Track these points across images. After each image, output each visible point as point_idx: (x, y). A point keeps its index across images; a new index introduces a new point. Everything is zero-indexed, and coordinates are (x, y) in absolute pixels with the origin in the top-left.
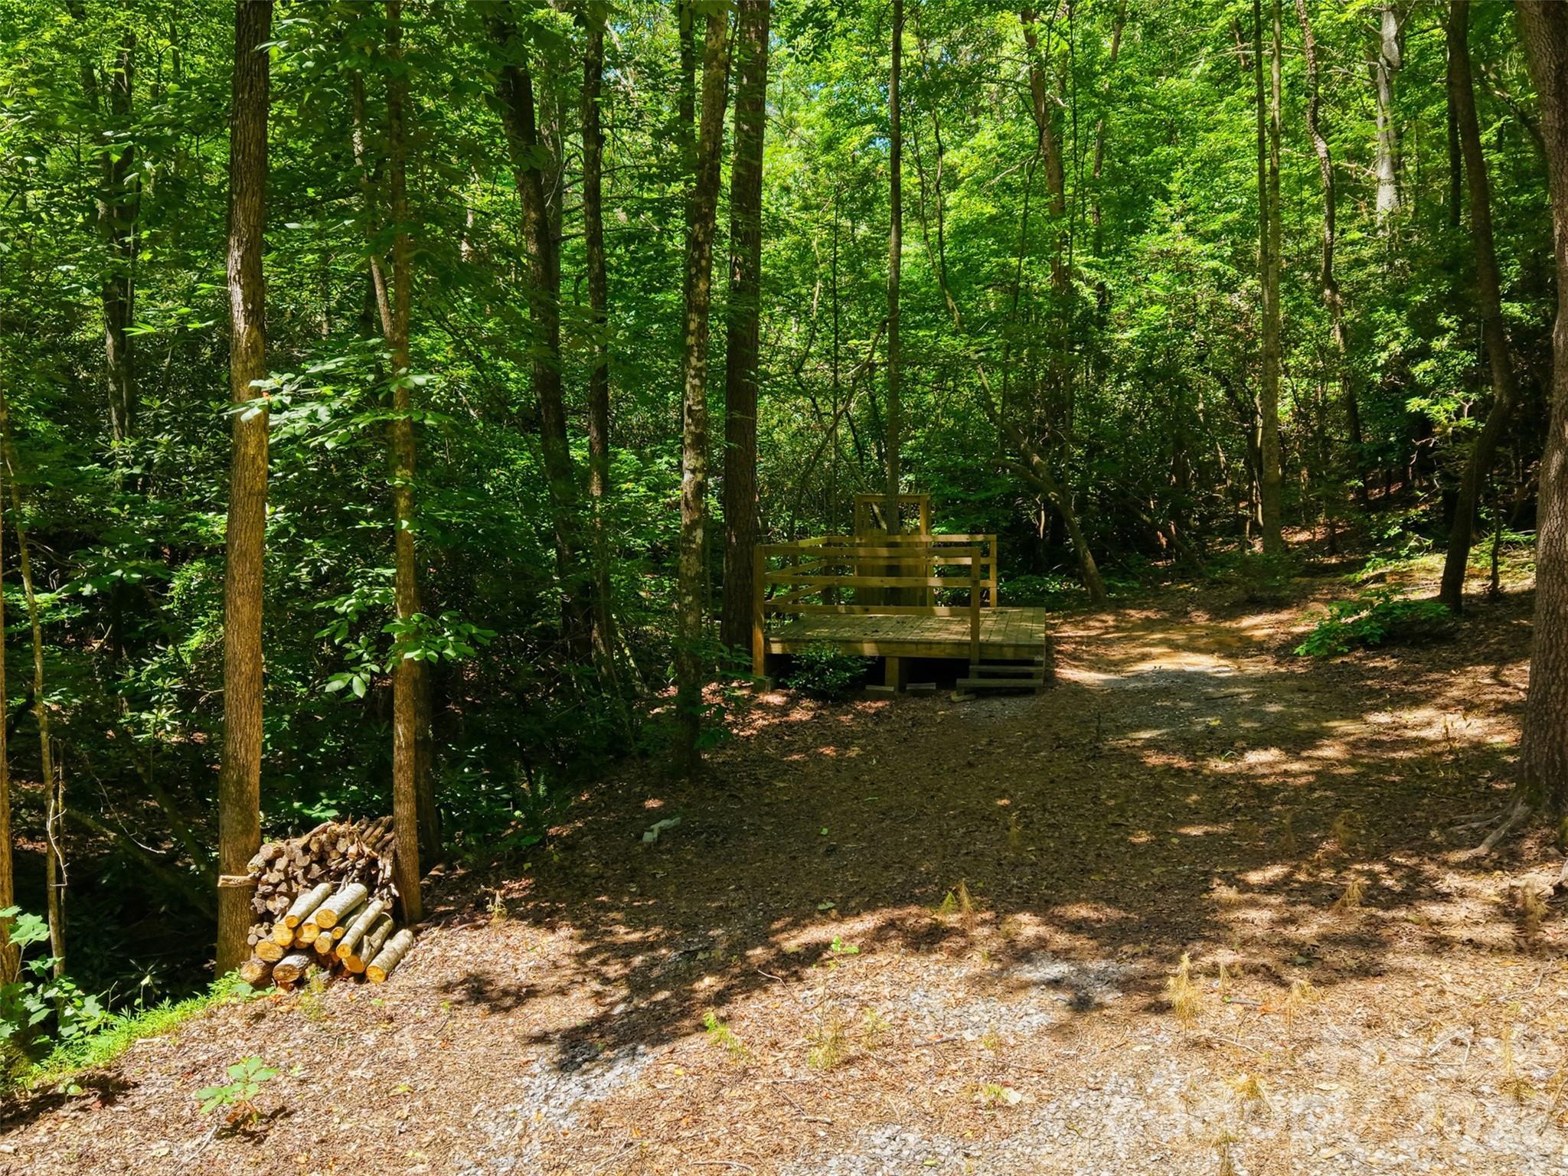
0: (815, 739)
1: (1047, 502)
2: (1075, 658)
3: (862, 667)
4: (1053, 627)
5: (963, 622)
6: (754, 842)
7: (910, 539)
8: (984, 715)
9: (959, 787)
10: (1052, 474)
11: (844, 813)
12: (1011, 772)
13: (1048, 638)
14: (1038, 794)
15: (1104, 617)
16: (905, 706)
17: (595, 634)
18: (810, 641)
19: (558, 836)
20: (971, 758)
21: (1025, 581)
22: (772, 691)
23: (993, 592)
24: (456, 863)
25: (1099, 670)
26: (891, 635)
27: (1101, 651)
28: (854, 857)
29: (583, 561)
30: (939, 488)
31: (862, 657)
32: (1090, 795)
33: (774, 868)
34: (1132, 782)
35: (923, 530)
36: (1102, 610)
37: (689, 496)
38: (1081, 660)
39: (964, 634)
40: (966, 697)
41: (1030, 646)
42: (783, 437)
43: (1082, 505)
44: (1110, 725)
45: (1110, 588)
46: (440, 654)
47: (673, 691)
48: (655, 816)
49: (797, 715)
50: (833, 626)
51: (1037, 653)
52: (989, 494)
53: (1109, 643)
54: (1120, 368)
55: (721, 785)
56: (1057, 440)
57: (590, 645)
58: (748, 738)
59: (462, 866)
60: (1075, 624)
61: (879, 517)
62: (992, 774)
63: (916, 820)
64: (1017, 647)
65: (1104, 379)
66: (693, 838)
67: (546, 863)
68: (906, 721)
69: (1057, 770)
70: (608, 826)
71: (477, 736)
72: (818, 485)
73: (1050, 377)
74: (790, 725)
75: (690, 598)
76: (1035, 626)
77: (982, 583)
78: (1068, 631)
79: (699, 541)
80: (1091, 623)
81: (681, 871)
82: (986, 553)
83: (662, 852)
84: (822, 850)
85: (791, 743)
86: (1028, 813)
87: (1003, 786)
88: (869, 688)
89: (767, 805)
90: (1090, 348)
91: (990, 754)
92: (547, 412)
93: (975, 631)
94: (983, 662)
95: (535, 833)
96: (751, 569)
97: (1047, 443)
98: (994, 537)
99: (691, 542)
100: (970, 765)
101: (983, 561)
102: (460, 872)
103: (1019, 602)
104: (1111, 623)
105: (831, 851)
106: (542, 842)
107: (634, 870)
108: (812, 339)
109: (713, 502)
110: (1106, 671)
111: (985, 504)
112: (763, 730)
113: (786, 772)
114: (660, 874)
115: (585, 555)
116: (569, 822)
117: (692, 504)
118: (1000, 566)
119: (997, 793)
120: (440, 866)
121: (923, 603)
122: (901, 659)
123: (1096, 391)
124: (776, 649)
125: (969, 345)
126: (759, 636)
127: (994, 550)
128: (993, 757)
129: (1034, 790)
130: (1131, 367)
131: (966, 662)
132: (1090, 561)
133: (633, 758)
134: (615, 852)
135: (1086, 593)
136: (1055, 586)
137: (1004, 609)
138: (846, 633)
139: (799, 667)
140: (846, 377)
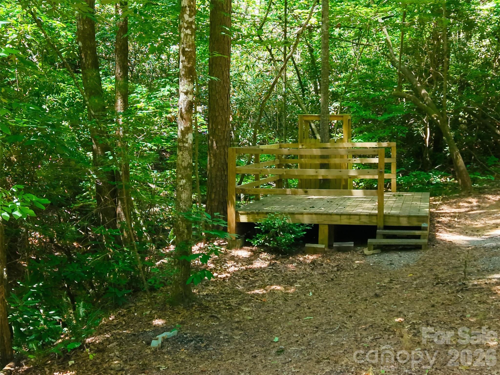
0: (270, 279)
1: (431, 122)
2: (449, 226)
3: (303, 231)
4: (434, 206)
5: (373, 201)
6: (227, 347)
7: (336, 145)
8: (386, 263)
9: (369, 310)
10: (434, 102)
11: (290, 327)
12: (405, 300)
13: (431, 214)
14: (423, 314)
15: (470, 200)
16: (333, 257)
17: (119, 210)
18: (267, 213)
19: (93, 344)
20: (378, 292)
21: (415, 176)
22: (241, 248)
23: (394, 182)
24: (23, 362)
25: (466, 234)
26: (323, 210)
27: (468, 222)
28: (296, 356)
29: (111, 158)
30: (357, 112)
31: (302, 225)
32: (459, 314)
33: (241, 363)
34: (488, 306)
35: (346, 139)
36: (469, 195)
37: (183, 110)
38: (455, 228)
39: (373, 209)
40: (375, 251)
41: (418, 217)
42: (250, 79)
43: (455, 124)
44: (474, 269)
45: (474, 181)
46: (11, 215)
47: (172, 248)
48: (158, 330)
49: (258, 264)
50: (283, 204)
51: (423, 222)
52: (391, 115)
53: (474, 218)
54: (482, 30)
55: (204, 309)
56: (439, 79)
57: (115, 216)
58: (224, 279)
59: (26, 364)
60: (450, 205)
61: (316, 131)
62: (392, 301)
63: (339, 331)
64: (409, 217)
65: (471, 37)
66: (186, 344)
67: (84, 361)
68: (333, 267)
69: (437, 299)
70: (127, 336)
71: (37, 277)
72: (274, 111)
73: (434, 35)
74: (253, 271)
75: (184, 181)
76: (422, 204)
77: (386, 176)
78: (446, 209)
79: (190, 142)
80: (461, 204)
81: (177, 366)
82: (388, 155)
83: (164, 353)
84: (274, 352)
85: (254, 282)
86: (416, 326)
87: (399, 310)
88: (307, 245)
89: (238, 322)
90: (461, 15)
91: (390, 289)
92: (86, 56)
93: (381, 207)
94: (386, 228)
95: (77, 341)
96: (227, 164)
97: (431, 81)
98: (394, 144)
99: (184, 142)
100: (377, 296)
101: (387, 160)
102: (25, 367)
103: (411, 189)
104: (475, 204)
105: (280, 352)
106: (81, 347)
107: (144, 365)
108: (269, 10)
109: (201, 120)
110: (471, 235)
111: (388, 122)
112: (234, 274)
113: (250, 301)
114: (163, 368)
115: (112, 155)
116: (100, 334)
117: (185, 116)
118: (399, 166)
119: (394, 314)
120: (11, 364)
121: (345, 187)
122: (330, 226)
123: (465, 45)
124: (243, 219)
125: (377, 12)
126: (231, 211)
127: (394, 153)
128: (393, 291)
129: (421, 311)
130: (489, 29)
131: (375, 228)
132: (461, 162)
133: (145, 292)
134: (132, 354)
135: (458, 185)
136: (437, 179)
137: (401, 193)
138: (291, 209)
139: (259, 231)
140: (292, 34)
